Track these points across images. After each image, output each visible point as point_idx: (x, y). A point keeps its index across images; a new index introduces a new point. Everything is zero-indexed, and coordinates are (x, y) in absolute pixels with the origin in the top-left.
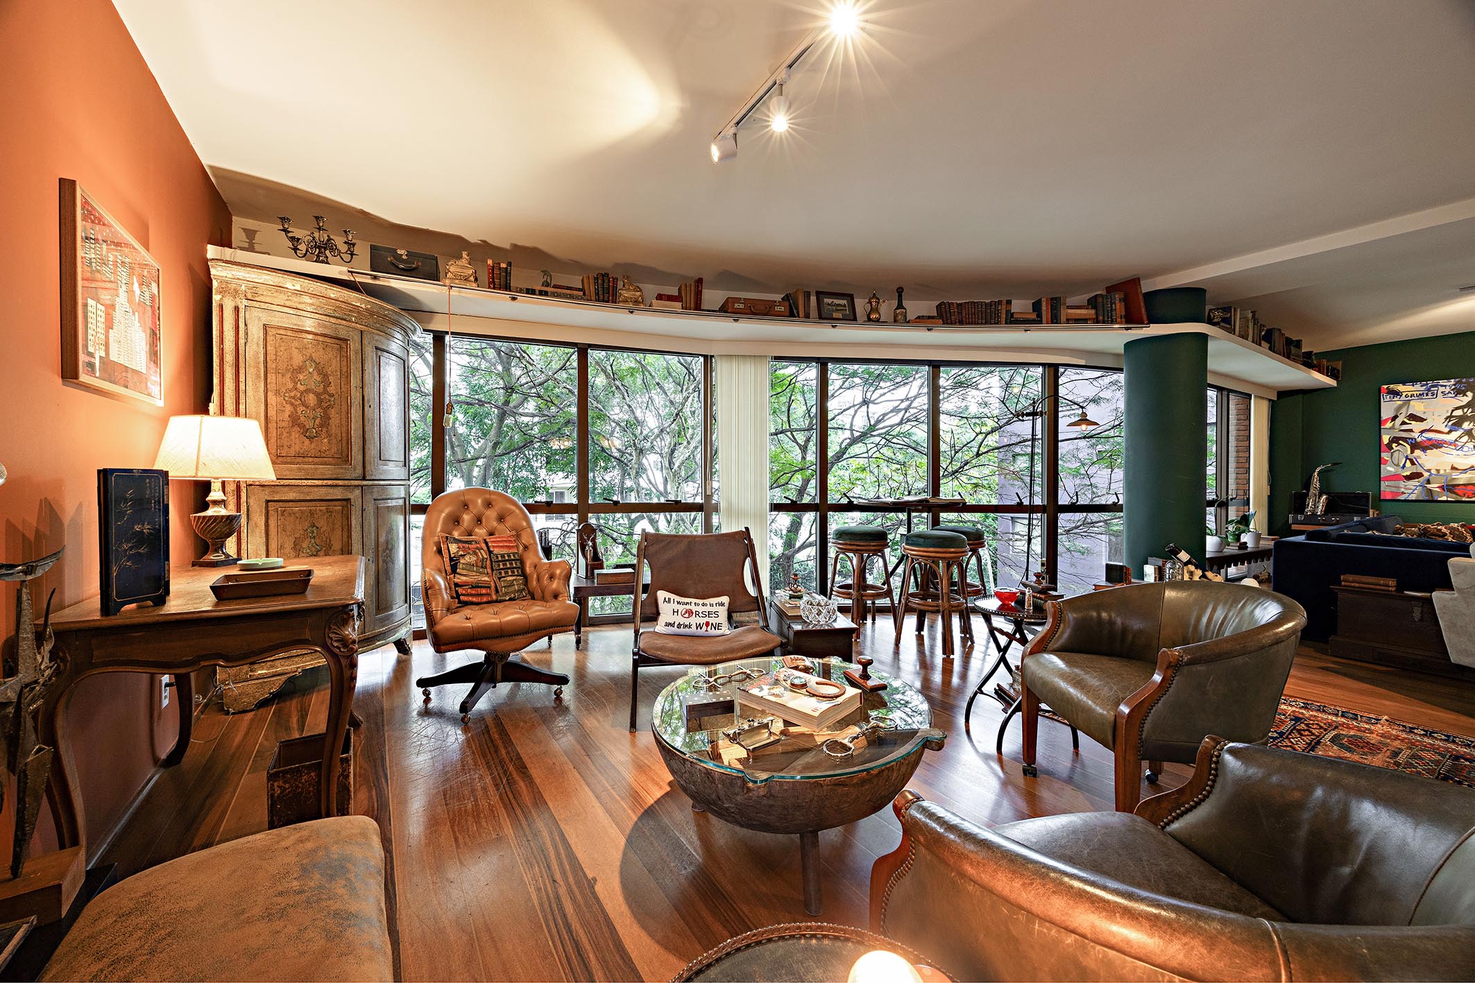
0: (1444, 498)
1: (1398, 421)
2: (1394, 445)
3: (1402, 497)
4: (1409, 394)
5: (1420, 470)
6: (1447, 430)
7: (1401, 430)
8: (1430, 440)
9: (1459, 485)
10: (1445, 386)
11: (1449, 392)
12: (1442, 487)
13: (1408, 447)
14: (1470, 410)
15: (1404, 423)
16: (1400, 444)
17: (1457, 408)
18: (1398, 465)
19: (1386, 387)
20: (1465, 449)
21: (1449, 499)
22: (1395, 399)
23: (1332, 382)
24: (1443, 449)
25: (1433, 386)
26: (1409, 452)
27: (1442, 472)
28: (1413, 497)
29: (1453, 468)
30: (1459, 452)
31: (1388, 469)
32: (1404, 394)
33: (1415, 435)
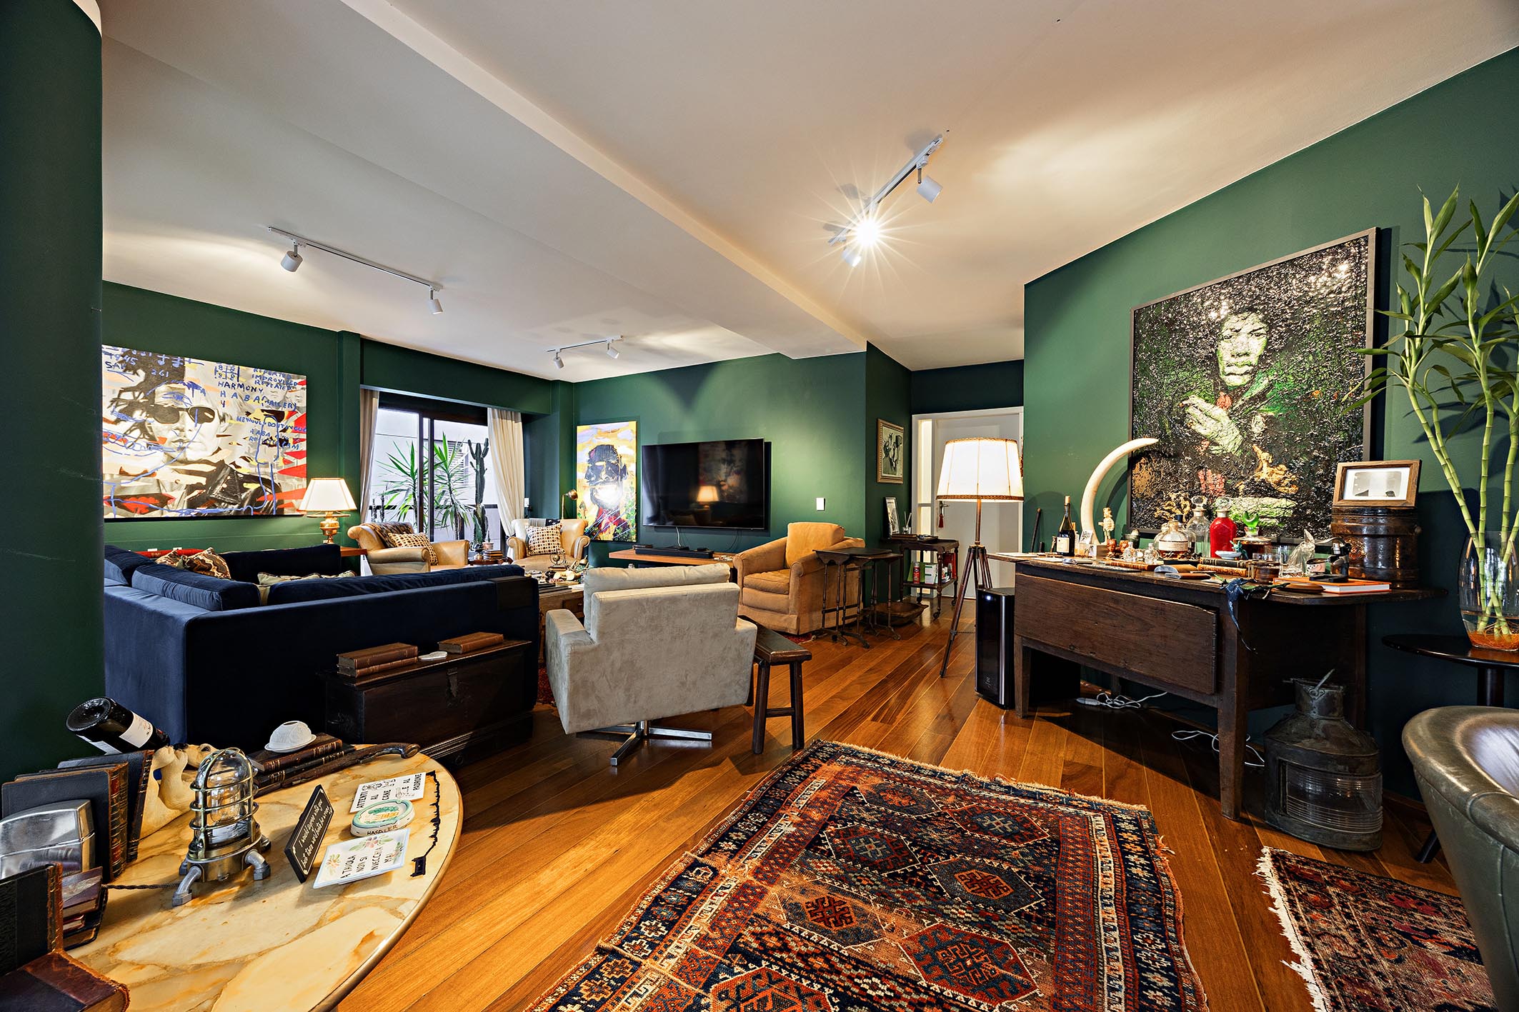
6: (113, 418)
10: (111, 355)
11: (116, 365)
14: (142, 395)
17: (126, 390)
20: (137, 447)
21: (117, 517)
29: (122, 473)
30: (129, 451)
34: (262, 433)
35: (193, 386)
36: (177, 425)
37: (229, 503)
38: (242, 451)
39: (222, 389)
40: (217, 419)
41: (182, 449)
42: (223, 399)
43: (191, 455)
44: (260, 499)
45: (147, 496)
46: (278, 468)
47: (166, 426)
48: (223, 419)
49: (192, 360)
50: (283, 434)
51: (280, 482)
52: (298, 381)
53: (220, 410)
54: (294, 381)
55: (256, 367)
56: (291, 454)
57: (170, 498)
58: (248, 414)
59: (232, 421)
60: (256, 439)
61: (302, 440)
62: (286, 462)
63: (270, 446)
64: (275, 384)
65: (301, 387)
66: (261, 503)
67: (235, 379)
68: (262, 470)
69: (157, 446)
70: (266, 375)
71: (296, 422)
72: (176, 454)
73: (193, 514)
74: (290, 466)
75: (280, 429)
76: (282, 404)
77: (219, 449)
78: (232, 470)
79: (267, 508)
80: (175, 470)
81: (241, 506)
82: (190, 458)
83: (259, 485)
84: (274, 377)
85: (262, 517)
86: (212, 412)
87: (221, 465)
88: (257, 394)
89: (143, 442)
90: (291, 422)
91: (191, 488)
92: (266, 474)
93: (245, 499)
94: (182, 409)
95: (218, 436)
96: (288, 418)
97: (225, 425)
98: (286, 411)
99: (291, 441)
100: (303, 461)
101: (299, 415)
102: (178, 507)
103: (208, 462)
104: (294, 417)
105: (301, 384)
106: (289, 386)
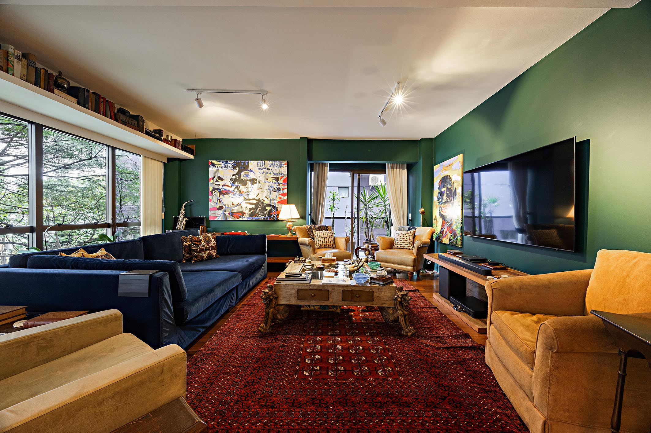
0: (230, 219)
1: (215, 179)
2: (214, 192)
3: (216, 219)
4: (219, 166)
5: (222, 205)
6: (230, 185)
7: (216, 184)
8: (225, 190)
9: (234, 213)
10: (230, 163)
11: (231, 167)
12: (229, 214)
13: (218, 193)
14: (238, 176)
15: (217, 181)
16: (215, 192)
17: (234, 175)
18: (215, 202)
19: (210, 161)
20: (236, 195)
21: (232, 220)
22: (214, 168)
23: (191, 157)
24: (230, 195)
25: (226, 163)
26: (219, 196)
27: (229, 206)
28: (220, 219)
29: (233, 204)
30: (234, 197)
31: (212, 205)
32: (217, 166)
33: (220, 187)
34: (272, 187)
35: (251, 171)
36: (247, 186)
37: (262, 215)
38: (265, 194)
39: (260, 170)
40: (258, 183)
41: (248, 195)
42: (260, 174)
43: (251, 197)
44: (271, 214)
45: (239, 212)
46: (277, 201)
47: (244, 187)
48: (259, 183)
49: (251, 161)
50: (279, 186)
51: (278, 206)
52: (284, 163)
53: (259, 179)
54: (283, 163)
55: (270, 160)
56: (282, 195)
57: (245, 213)
58: (267, 179)
59: (262, 183)
60: (270, 189)
61: (285, 188)
62: (280, 198)
63: (274, 192)
64: (276, 166)
65: (285, 165)
66: (271, 215)
67: (263, 166)
68: (272, 202)
69: (241, 195)
70: (273, 163)
71: (284, 181)
72: (246, 197)
73: (251, 219)
74: (281, 200)
75: (278, 184)
76: (278, 174)
77: (258, 194)
78: (262, 202)
79: (274, 217)
80: (246, 203)
81: (265, 216)
82: (250, 198)
83: (270, 208)
84: (276, 163)
85: (271, 221)
86: (256, 180)
87: (259, 200)
88: (270, 171)
89: (238, 193)
90: (281, 181)
91: (251, 209)
92: (273, 203)
93: (266, 214)
94: (248, 180)
95: (258, 189)
96: (281, 179)
97: (260, 184)
98: (280, 176)
99: (281, 189)
100: (286, 198)
101: (285, 177)
102: (246, 217)
103: (255, 199)
104: (283, 179)
105: (285, 164)
106: (281, 166)
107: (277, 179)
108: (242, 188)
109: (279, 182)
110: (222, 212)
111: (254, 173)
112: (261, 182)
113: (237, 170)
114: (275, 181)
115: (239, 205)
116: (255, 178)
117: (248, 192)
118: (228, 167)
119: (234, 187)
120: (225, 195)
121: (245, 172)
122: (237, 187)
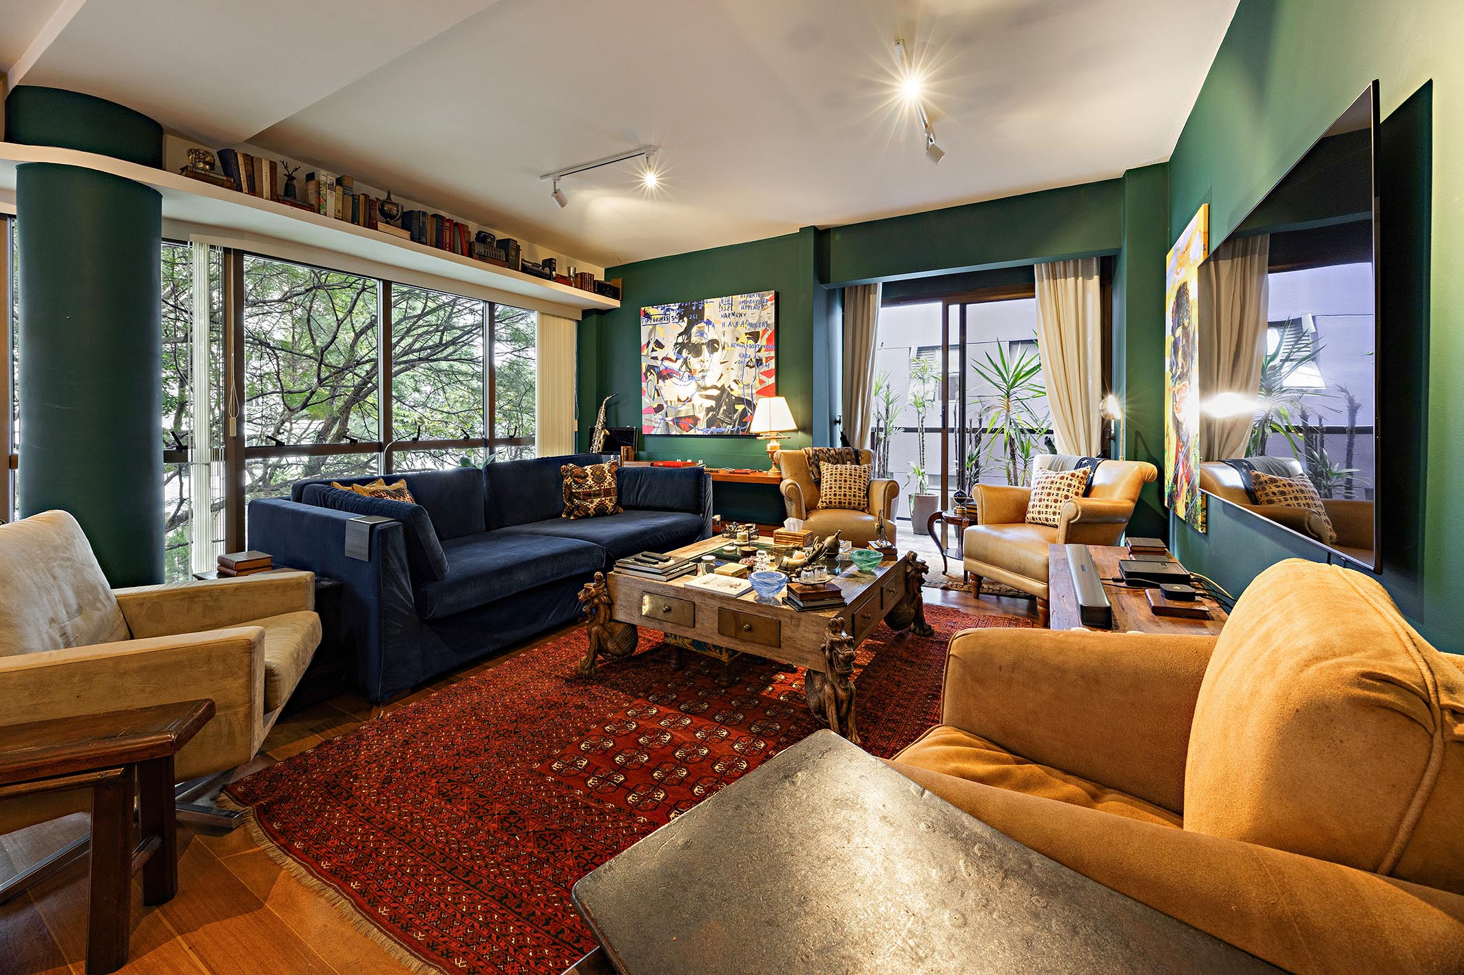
0: (674, 433)
1: (650, 347)
2: (649, 374)
3: (653, 432)
4: (655, 318)
5: (662, 402)
6: (674, 359)
7: (652, 358)
8: (666, 368)
9: (681, 418)
10: (673, 310)
11: (675, 317)
12: (673, 421)
13: (656, 376)
14: (686, 337)
15: (653, 350)
16: (651, 373)
17: (679, 335)
18: (651, 396)
19: (643, 308)
20: (684, 379)
21: (677, 433)
22: (649, 323)
23: (616, 303)
24: (673, 379)
25: (668, 310)
26: (656, 382)
27: (673, 404)
28: (659, 432)
29: (679, 400)
30: (681, 383)
31: (646, 401)
32: (653, 318)
33: (658, 363)
34: (746, 356)
35: (709, 323)
36: (702, 357)
37: (728, 424)
38: (734, 375)
39: (724, 320)
40: (720, 349)
41: (704, 377)
42: (724, 329)
43: (709, 383)
44: (745, 419)
45: (689, 417)
46: (756, 389)
47: (696, 359)
48: (724, 348)
49: (709, 300)
50: (759, 354)
51: (757, 402)
52: (768, 298)
53: (722, 340)
54: (766, 298)
55: (742, 293)
56: (765, 373)
57: (698, 419)
58: (737, 339)
59: (729, 349)
60: (742, 362)
61: (771, 358)
62: (761, 382)
63: (751, 367)
64: (753, 305)
65: (771, 302)
66: (745, 423)
67: (730, 309)
68: (746, 391)
69: (693, 378)
70: (749, 299)
71: (768, 340)
72: (701, 383)
73: (709, 432)
74: (764, 385)
75: (757, 349)
76: (758, 325)
77: (722, 375)
79: (750, 428)
80: (701, 395)
81: (734, 426)
82: (708, 385)
83: (744, 406)
84: (753, 299)
85: (745, 435)
86: (718, 343)
87: (722, 389)
88: (743, 319)
89: (687, 374)
90: (763, 342)
91: (709, 410)
93: (736, 419)
94: (703, 344)
95: (721, 363)
96: (762, 337)
97: (725, 352)
98: (760, 330)
99: (764, 361)
100: (772, 380)
101: (770, 332)
102: (701, 429)
103: (715, 387)
104: (766, 336)
105: (770, 300)
106: (762, 304)
107: (755, 336)
108: (694, 362)
109: (758, 343)
110: (661, 417)
111: (713, 326)
112: (726, 346)
113: (684, 325)
114: (751, 342)
115: (689, 400)
116: (716, 338)
117: (703, 371)
118: (671, 319)
119: (680, 362)
120: (666, 381)
121: (699, 325)
122: (685, 362)
